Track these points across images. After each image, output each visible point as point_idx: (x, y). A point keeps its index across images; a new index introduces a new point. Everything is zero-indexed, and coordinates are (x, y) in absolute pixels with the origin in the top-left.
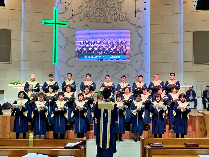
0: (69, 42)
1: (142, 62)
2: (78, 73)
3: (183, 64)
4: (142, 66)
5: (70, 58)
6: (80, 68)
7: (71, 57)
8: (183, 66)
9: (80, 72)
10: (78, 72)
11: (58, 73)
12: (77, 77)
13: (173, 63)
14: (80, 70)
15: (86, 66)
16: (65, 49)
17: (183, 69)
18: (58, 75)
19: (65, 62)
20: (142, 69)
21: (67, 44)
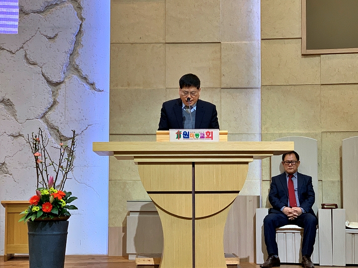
1: (77, 43)
3: (258, 52)
4: (77, 61)
8: (257, 60)
13: (217, 47)
17: (257, 74)
20: (75, 77)
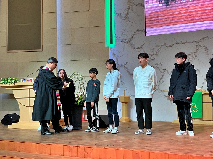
0: (134, 4)
2: (151, 60)
5: (136, 32)
6: (154, 49)
9: (153, 56)
10: (150, 56)
14: (153, 53)
15: (165, 44)
16: (126, 18)
19: (127, 41)
21: (131, 9)
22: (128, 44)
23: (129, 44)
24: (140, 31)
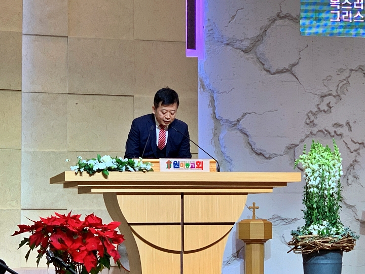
2: (320, 110)
5: (274, 21)
6: (329, 78)
7: (280, 16)
9: (327, 100)
10: (317, 100)
11: (210, 111)
12: (315, 130)
14: (325, 91)
15: (360, 68)
18: (213, 121)
19: (246, 44)
22: (247, 56)
23: (251, 55)
24: (285, 17)
